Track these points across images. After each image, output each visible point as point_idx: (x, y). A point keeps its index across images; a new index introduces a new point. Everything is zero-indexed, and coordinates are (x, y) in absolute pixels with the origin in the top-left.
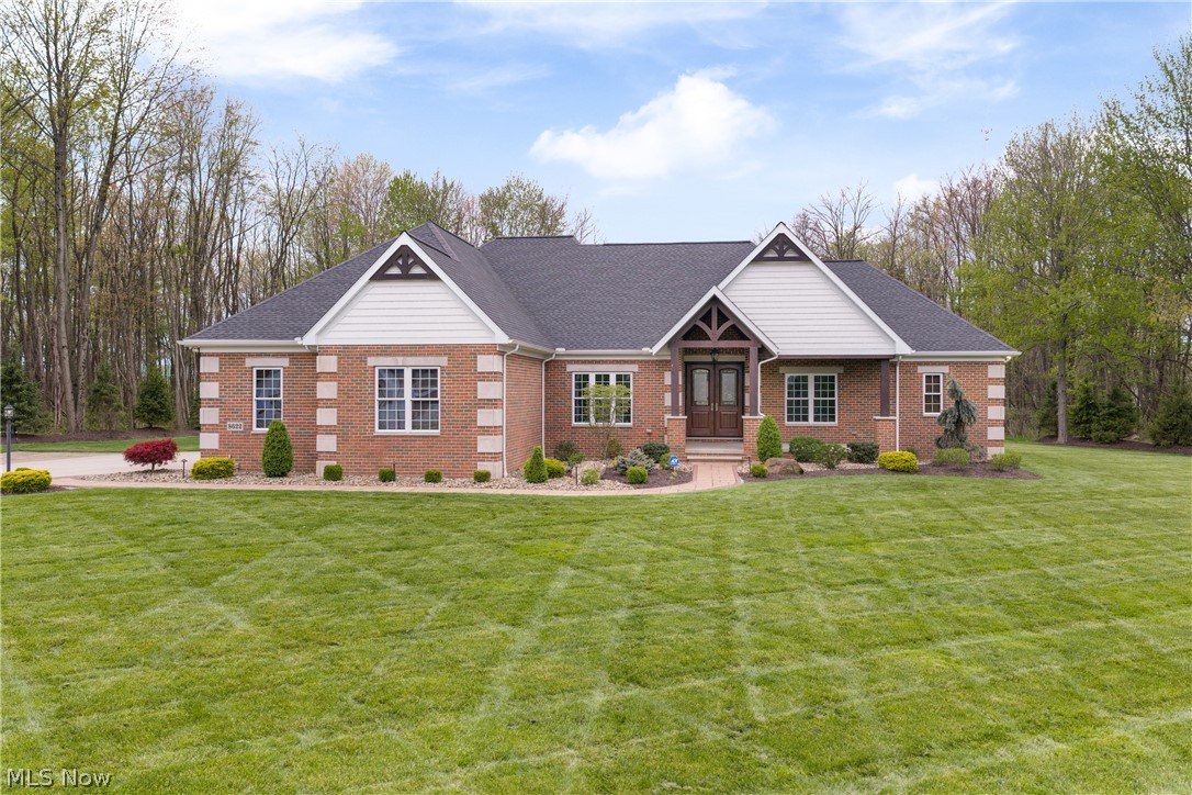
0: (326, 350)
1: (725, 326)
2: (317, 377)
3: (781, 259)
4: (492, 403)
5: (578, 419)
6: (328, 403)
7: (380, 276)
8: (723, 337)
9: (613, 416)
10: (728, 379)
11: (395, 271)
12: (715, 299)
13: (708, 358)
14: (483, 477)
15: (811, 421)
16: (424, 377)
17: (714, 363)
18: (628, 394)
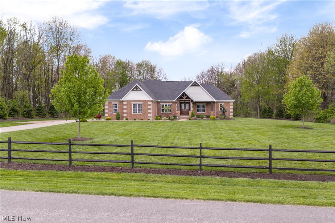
0: (125, 101)
1: (186, 97)
2: (123, 105)
3: (195, 85)
4: (150, 109)
5: (162, 112)
6: (125, 109)
7: (133, 90)
8: (186, 98)
9: (168, 111)
10: (187, 105)
11: (135, 89)
12: (184, 92)
13: (184, 102)
14: (149, 120)
15: (201, 112)
16: (140, 105)
17: (185, 102)
18: (170, 108)
